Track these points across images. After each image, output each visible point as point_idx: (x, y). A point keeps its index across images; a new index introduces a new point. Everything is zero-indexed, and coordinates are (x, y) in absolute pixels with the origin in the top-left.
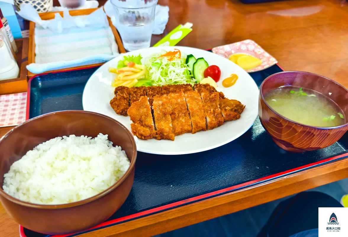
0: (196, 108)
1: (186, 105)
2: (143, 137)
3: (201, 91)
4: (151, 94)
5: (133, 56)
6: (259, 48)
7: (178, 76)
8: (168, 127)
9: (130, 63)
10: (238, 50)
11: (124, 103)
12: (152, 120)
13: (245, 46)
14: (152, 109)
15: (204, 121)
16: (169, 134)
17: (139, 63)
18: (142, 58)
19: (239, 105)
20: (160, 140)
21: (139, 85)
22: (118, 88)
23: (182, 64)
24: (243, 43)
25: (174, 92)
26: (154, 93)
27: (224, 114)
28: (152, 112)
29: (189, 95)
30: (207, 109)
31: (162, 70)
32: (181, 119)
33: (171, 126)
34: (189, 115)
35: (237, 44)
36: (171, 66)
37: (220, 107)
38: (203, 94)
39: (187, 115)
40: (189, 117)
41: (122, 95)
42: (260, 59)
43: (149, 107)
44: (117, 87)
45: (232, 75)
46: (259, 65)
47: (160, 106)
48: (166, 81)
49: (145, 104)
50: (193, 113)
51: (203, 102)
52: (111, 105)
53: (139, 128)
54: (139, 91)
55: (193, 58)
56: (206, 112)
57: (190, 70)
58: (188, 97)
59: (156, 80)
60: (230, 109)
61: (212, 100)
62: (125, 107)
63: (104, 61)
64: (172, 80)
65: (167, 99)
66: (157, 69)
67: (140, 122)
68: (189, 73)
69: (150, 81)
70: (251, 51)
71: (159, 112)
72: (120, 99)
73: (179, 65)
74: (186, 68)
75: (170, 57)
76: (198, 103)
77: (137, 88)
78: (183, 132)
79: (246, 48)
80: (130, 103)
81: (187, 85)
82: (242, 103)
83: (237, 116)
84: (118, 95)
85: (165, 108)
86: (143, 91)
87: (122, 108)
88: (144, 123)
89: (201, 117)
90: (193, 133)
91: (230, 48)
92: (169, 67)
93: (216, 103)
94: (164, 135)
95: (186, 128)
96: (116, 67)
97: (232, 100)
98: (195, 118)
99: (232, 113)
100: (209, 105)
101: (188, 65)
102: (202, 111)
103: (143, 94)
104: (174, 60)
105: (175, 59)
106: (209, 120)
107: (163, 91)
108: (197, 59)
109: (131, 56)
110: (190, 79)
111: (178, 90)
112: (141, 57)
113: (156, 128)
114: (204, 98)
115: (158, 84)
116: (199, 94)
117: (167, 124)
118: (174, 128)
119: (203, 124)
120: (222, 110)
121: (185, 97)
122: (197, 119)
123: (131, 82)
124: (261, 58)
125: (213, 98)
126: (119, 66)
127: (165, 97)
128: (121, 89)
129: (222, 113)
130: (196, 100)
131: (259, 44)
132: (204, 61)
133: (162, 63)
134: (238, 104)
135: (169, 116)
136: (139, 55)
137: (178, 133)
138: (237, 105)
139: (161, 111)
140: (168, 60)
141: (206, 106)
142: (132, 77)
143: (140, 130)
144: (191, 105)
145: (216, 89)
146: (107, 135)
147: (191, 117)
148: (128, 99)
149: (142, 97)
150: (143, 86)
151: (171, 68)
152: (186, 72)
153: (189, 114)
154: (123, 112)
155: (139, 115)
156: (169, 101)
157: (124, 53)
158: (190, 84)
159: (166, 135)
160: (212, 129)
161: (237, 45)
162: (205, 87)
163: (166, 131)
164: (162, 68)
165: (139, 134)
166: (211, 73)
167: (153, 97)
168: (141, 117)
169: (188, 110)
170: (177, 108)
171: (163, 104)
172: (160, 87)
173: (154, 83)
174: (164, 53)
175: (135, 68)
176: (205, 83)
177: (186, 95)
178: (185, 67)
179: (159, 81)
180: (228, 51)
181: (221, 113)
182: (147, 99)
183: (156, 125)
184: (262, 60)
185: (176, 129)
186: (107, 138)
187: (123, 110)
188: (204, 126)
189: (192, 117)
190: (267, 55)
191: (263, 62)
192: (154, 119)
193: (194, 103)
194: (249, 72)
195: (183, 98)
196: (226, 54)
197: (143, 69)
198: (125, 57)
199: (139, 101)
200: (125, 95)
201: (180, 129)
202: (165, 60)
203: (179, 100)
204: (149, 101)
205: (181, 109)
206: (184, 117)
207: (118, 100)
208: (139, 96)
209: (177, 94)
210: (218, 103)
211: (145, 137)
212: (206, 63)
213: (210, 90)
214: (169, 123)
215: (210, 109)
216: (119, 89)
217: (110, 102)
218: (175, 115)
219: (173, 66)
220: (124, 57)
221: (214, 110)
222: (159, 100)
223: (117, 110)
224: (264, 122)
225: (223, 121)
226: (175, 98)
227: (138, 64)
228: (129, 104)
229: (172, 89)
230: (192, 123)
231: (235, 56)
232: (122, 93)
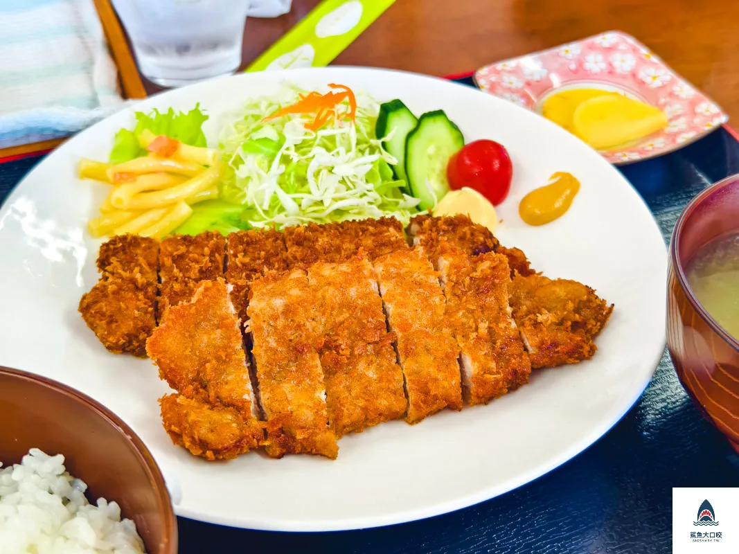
0: (420, 322)
1: (380, 311)
2: (209, 453)
3: (439, 248)
4: (244, 265)
5: (171, 110)
6: (653, 64)
7: (348, 189)
8: (311, 404)
9: (159, 139)
10: (576, 72)
11: (134, 309)
12: (246, 376)
13: (600, 57)
14: (247, 331)
15: (452, 374)
16: (314, 434)
17: (196, 139)
18: (206, 118)
19: (589, 301)
20: (280, 457)
21: (196, 228)
22: (111, 247)
23: (361, 138)
24: (592, 48)
25: (331, 254)
26: (254, 259)
27: (531, 343)
28: (248, 342)
29: (392, 270)
30: (463, 324)
31: (283, 167)
32: (361, 366)
33: (323, 397)
34: (395, 350)
35: (572, 50)
36: (318, 151)
37: (513, 316)
38: (445, 262)
39: (388, 349)
40: (395, 360)
41: (126, 275)
42: (662, 107)
43: (233, 323)
44: (107, 240)
45: (557, 174)
46: (657, 133)
47: (275, 318)
48: (300, 206)
49: (218, 313)
50: (407, 340)
51: (448, 297)
52: (84, 316)
53: (192, 417)
54: (196, 256)
55: (402, 113)
56: (459, 337)
57: (392, 163)
58: (388, 277)
59: (261, 205)
60: (552, 323)
61: (482, 287)
62: (140, 324)
63: (62, 134)
64: (326, 203)
65: (303, 285)
66: (266, 162)
67: (196, 390)
68: (391, 173)
69: (240, 210)
70: (624, 77)
71: (273, 344)
72: (120, 289)
73: (350, 144)
74: (376, 157)
75: (313, 115)
76: (426, 299)
77: (187, 240)
78: (373, 421)
79: (603, 66)
80: (160, 305)
81: (383, 222)
82: (601, 293)
83: (582, 347)
84: (113, 273)
85: (299, 327)
86: (212, 254)
87: (127, 327)
88: (212, 393)
89: (443, 359)
90: (412, 423)
91: (544, 66)
92: (310, 155)
93: (497, 299)
94: (294, 438)
95: (383, 403)
96: (104, 158)
97: (560, 282)
98: (417, 362)
99: (562, 336)
100: (472, 308)
101: (384, 144)
102: (446, 331)
103: (210, 265)
104: (329, 127)
105: (332, 121)
106: (471, 368)
107: (289, 250)
108: (418, 115)
109: (163, 111)
110: (395, 196)
111: (350, 242)
112: (204, 113)
113: (264, 408)
114: (449, 280)
115: (269, 220)
116: (431, 265)
117: (307, 390)
118: (334, 404)
119: (449, 384)
120: (523, 324)
121: (376, 276)
122: (425, 365)
123: (164, 216)
124: (662, 101)
125: (485, 278)
126: (117, 151)
127: (298, 281)
128: (123, 249)
129: (524, 336)
130: (421, 290)
131: (654, 49)
132: (445, 121)
133: (282, 139)
134: (585, 298)
135: (313, 358)
136: (193, 107)
137: (353, 424)
138: (580, 301)
139: (281, 339)
140: (306, 126)
141: (461, 313)
142: (170, 195)
143: (194, 424)
144: (399, 310)
145: (495, 235)
146: (60, 458)
147: (402, 359)
148: (150, 289)
149: (206, 283)
150: (212, 230)
151: (320, 156)
152: (377, 170)
153: (394, 345)
154: (130, 342)
155: (192, 360)
156: (315, 296)
157: (141, 97)
158: (393, 218)
159: (304, 439)
160: (486, 404)
161: (570, 56)
162: (453, 230)
163: (302, 424)
164: (286, 160)
165: (193, 440)
166: (476, 171)
167: (249, 277)
168: (203, 364)
169: (388, 328)
170: (343, 322)
171: (288, 311)
172: (279, 233)
173: (256, 217)
174: (291, 99)
175: (181, 160)
176: (452, 214)
177: (379, 269)
178: (372, 150)
179: (275, 207)
180: (537, 77)
181: (519, 339)
182: (225, 290)
183: (264, 397)
184: (668, 109)
185: (345, 409)
186: (63, 469)
187: (131, 337)
188: (456, 394)
189: (406, 357)
190: (685, 90)
191: (671, 120)
192: (252, 369)
193: (413, 299)
194: (618, 161)
195: (368, 285)
196: (528, 91)
197: (210, 162)
198: (139, 115)
199: (194, 300)
200: (138, 276)
201: (358, 410)
202: (296, 128)
203: (353, 292)
204: (235, 296)
205: (363, 326)
206: (374, 358)
207: (111, 296)
208: (194, 273)
209: (345, 267)
210: (506, 297)
211: (217, 452)
212: (455, 133)
213: (473, 243)
214: (315, 389)
215: (475, 321)
216: (115, 249)
217: (81, 302)
218: (338, 353)
219: (328, 150)
220: (134, 115)
221: (489, 328)
222: (273, 294)
223: (109, 334)
224: (691, 378)
225: (530, 371)
226: (334, 284)
227: (192, 142)
228: (156, 309)
229: (326, 239)
230: (405, 383)
231: (564, 97)
232: (129, 263)
